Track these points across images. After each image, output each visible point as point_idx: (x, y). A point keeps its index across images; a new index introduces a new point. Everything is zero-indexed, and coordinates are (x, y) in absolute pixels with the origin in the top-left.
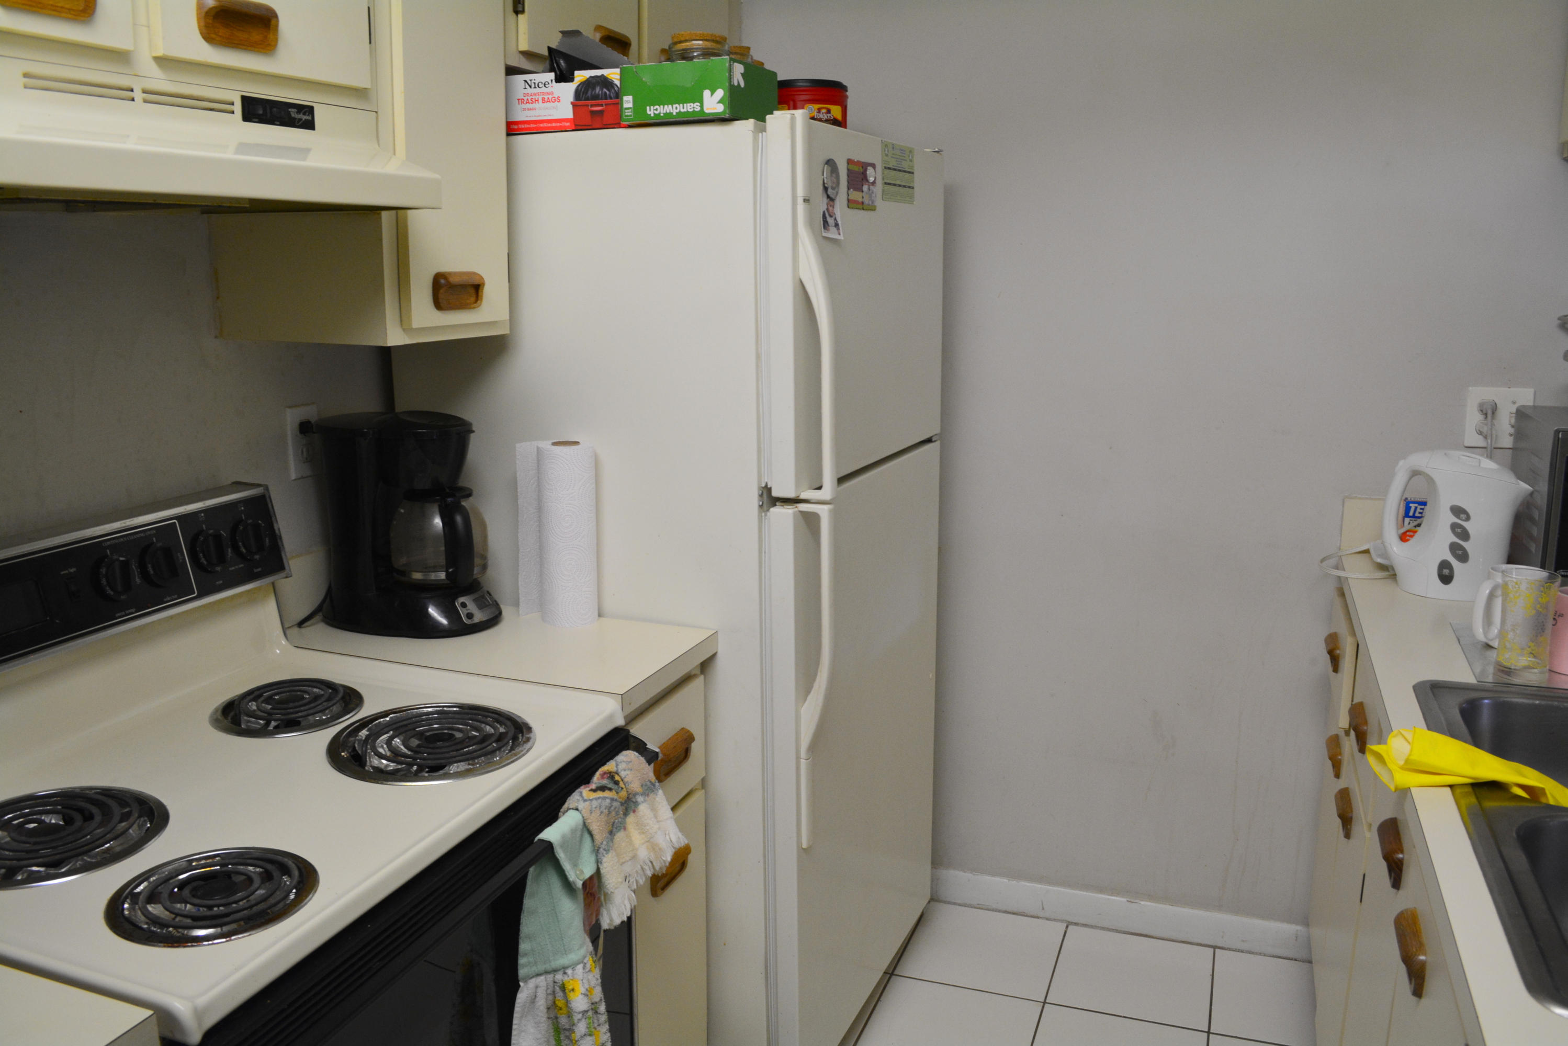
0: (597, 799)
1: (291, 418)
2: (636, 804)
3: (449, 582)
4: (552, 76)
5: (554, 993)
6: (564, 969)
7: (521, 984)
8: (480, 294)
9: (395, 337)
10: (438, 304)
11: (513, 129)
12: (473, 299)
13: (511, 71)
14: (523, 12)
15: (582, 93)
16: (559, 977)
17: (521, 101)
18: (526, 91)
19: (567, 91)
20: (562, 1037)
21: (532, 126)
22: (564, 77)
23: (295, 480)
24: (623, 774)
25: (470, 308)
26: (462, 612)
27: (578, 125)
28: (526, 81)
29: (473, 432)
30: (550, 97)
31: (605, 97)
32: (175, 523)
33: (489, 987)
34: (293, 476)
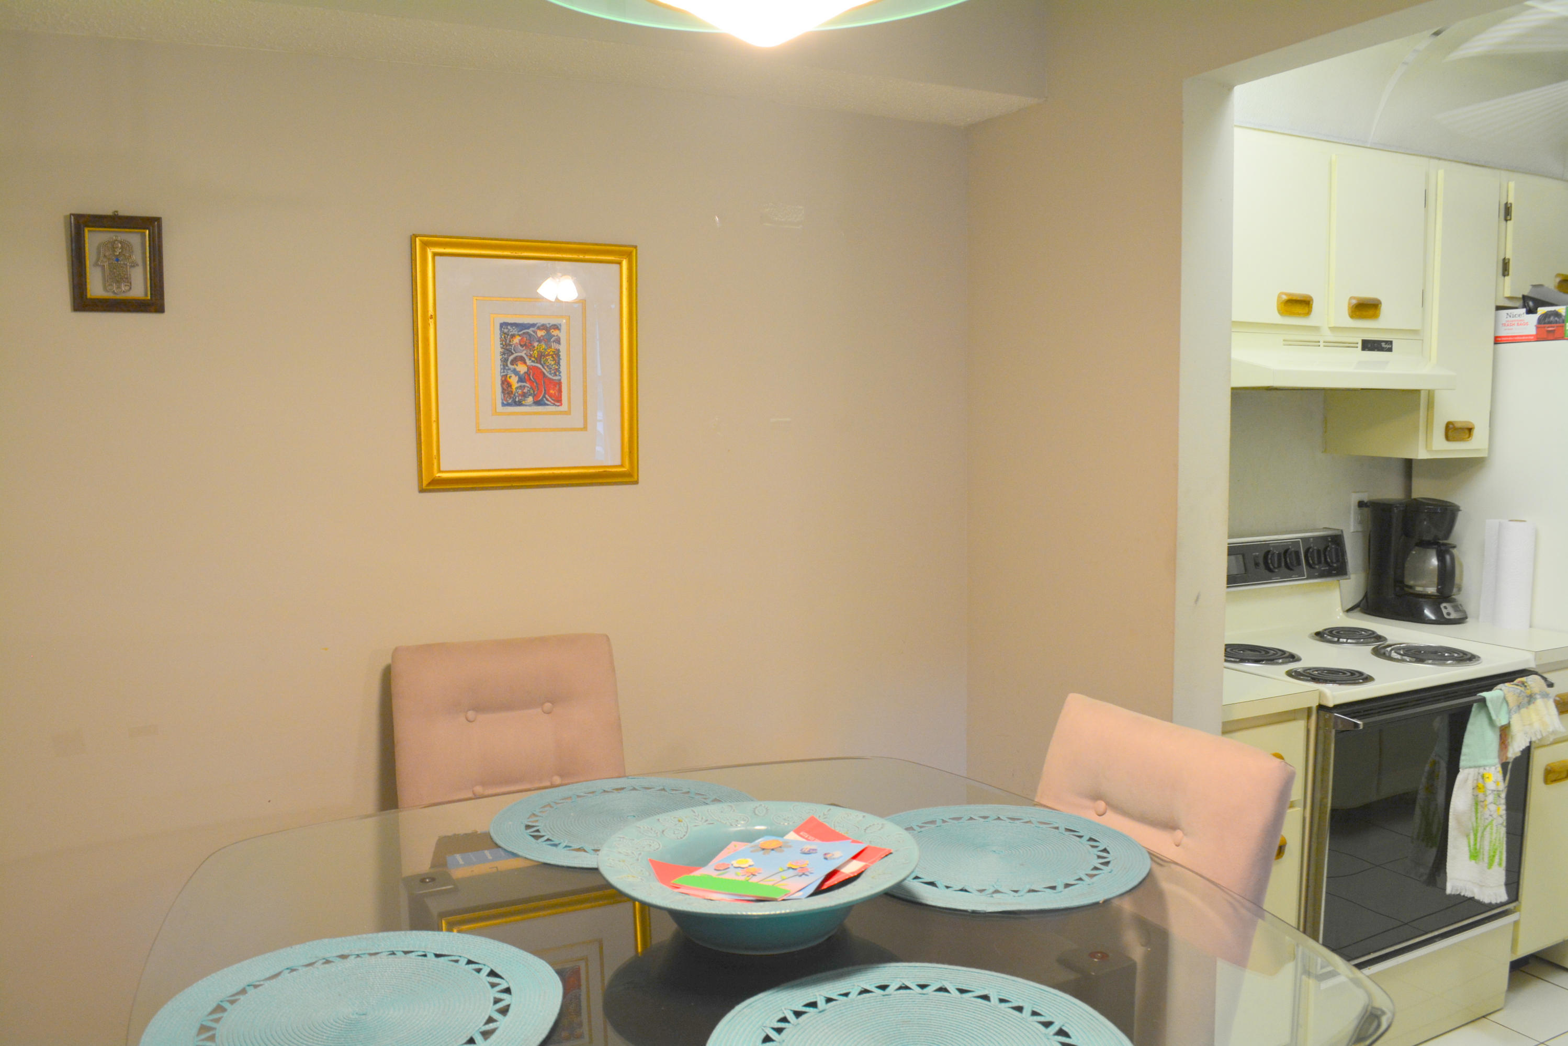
0: (1513, 688)
1: (1355, 498)
2: (1535, 699)
3: (1438, 594)
4: (1524, 310)
5: (1477, 780)
6: (1484, 767)
7: (1460, 770)
8: (1472, 433)
9: (1422, 454)
10: (1447, 438)
11: (1497, 340)
12: (1467, 436)
13: (1499, 308)
14: (1508, 275)
15: (1543, 320)
16: (1481, 770)
17: (1504, 325)
18: (1507, 319)
19: (1534, 318)
20: (1479, 807)
21: (1510, 339)
22: (1530, 311)
23: (1354, 532)
24: (1529, 683)
25: (1465, 441)
26: (1445, 612)
27: (1539, 338)
28: (1507, 314)
29: (1460, 510)
30: (1522, 322)
31: (1556, 322)
32: (1299, 541)
33: (1443, 772)
34: (1352, 531)
